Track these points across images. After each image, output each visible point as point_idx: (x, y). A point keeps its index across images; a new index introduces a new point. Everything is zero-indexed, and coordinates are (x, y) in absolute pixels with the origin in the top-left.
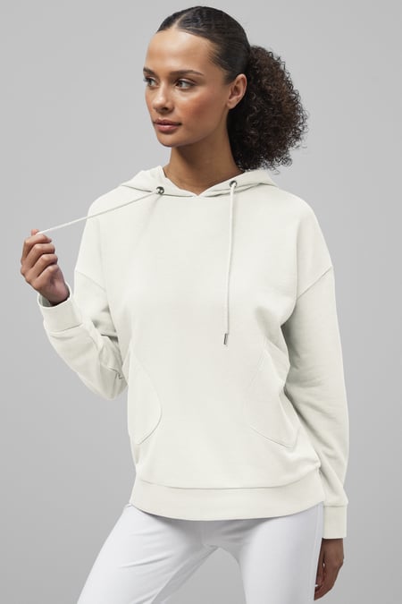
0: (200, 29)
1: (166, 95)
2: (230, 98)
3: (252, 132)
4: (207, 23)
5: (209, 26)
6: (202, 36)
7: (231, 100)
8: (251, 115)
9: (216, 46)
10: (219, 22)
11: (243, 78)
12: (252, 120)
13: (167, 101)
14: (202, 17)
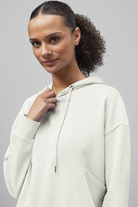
0: (53, 11)
1: (47, 48)
2: (75, 40)
3: (87, 52)
4: (55, 7)
5: (57, 9)
6: (56, 14)
7: (76, 41)
8: (84, 45)
9: (63, 17)
10: (60, 6)
11: (78, 29)
12: (85, 47)
13: (48, 51)
14: (51, 5)
